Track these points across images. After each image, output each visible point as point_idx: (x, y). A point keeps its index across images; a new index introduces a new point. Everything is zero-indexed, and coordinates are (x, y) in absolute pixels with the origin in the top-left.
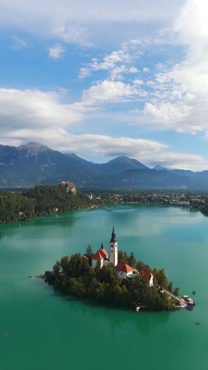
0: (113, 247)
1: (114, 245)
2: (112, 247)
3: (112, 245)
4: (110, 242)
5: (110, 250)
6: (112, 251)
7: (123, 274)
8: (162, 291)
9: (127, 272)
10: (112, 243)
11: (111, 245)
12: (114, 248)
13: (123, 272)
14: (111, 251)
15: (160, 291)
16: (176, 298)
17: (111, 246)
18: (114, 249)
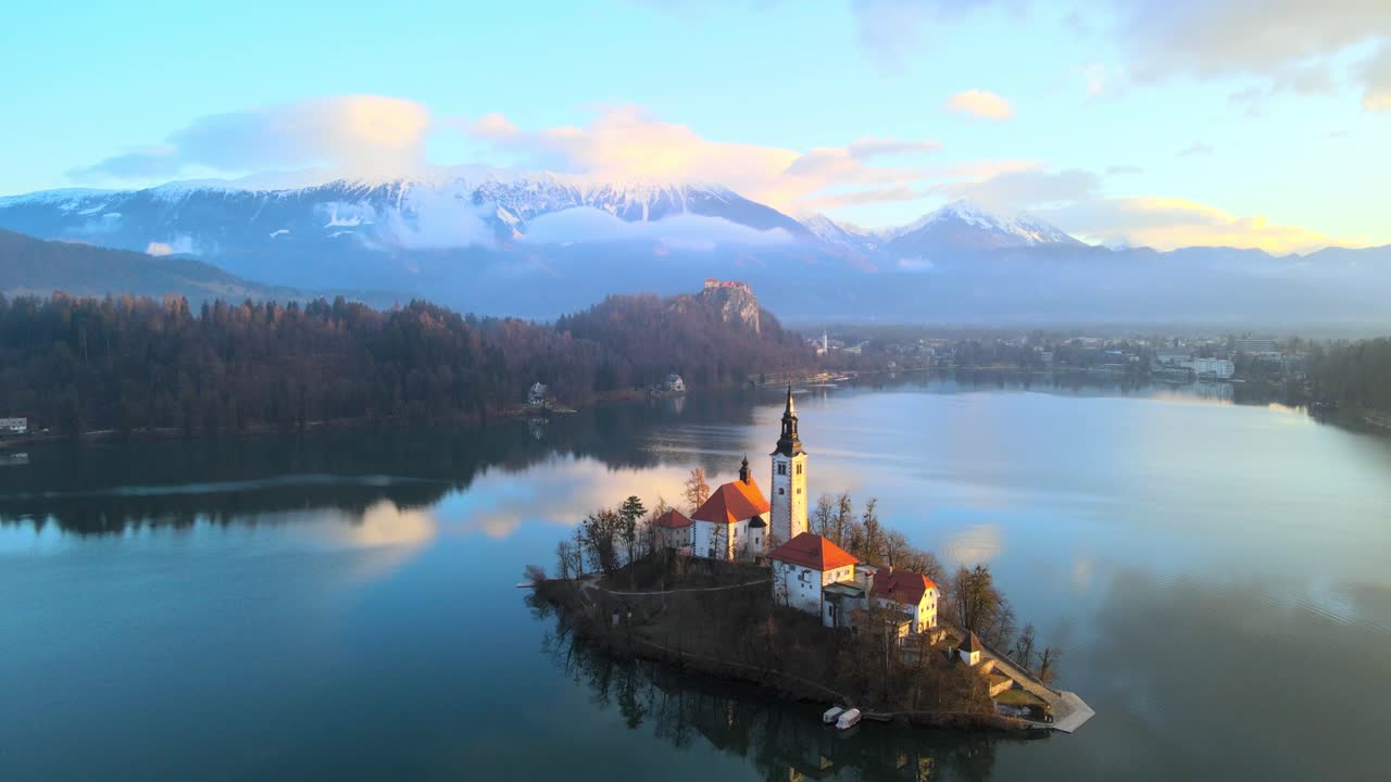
0: (784, 473)
1: (791, 465)
2: (780, 473)
3: (780, 466)
4: (775, 453)
5: (773, 486)
6: (782, 492)
7: (806, 576)
8: (973, 654)
9: (821, 569)
10: (782, 458)
11: (776, 465)
12: (791, 476)
13: (808, 572)
14: (777, 491)
15: (963, 653)
16: (1038, 689)
17: (776, 468)
18: (790, 480)
